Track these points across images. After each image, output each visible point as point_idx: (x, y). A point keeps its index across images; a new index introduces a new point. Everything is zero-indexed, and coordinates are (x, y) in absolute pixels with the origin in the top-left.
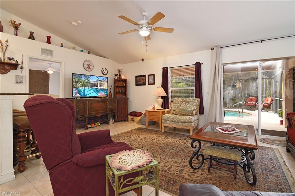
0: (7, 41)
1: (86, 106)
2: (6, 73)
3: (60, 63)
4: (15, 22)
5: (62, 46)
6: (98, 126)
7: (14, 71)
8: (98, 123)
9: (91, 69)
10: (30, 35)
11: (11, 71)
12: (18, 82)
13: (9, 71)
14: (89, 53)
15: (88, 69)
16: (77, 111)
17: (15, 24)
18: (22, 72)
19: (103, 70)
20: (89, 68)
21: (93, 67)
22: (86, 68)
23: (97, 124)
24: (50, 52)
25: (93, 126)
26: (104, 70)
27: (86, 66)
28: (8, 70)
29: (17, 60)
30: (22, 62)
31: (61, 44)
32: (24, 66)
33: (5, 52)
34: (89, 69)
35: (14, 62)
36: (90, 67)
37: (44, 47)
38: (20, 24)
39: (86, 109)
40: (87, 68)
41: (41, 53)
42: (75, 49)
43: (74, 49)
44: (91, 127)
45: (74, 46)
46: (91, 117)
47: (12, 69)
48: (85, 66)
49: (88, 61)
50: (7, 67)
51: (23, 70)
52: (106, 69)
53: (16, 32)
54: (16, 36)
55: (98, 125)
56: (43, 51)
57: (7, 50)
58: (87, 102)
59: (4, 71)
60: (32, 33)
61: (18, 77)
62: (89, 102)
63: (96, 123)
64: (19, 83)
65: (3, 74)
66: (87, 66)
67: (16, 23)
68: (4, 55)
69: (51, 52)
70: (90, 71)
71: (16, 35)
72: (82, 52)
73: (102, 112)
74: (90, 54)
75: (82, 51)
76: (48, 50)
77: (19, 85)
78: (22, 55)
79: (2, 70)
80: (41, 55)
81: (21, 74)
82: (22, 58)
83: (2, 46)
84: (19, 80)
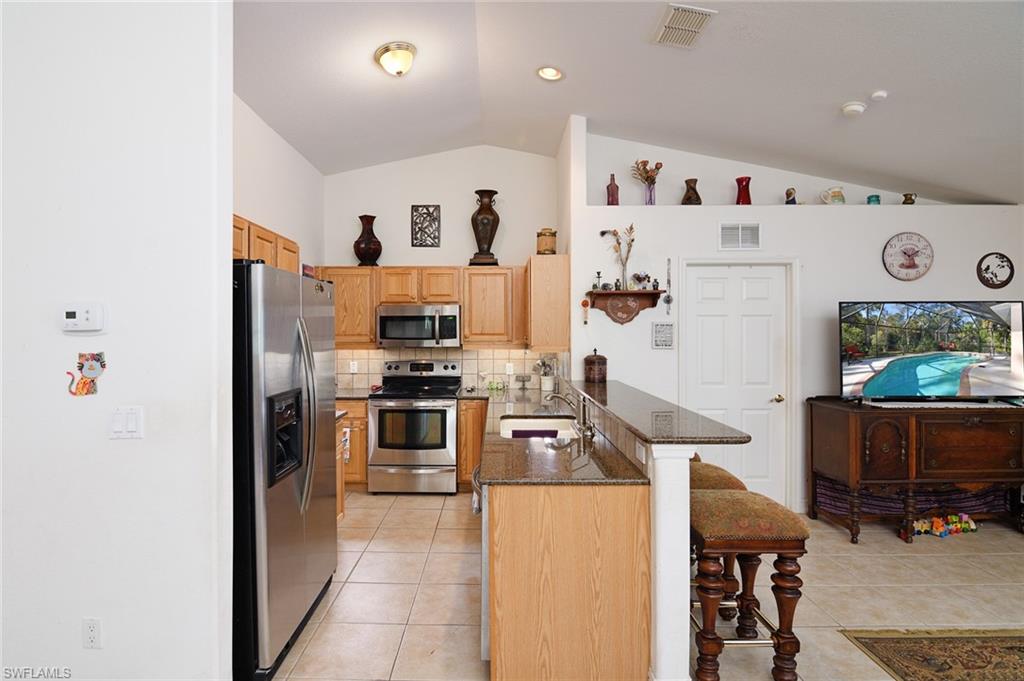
0: (631, 228)
1: (907, 440)
2: (631, 320)
3: (787, 265)
4: (645, 163)
5: (792, 202)
6: (964, 531)
7: (649, 311)
8: (965, 517)
9: (921, 269)
10: (688, 191)
11: (641, 312)
12: (658, 343)
13: (638, 313)
14: (908, 200)
15: (904, 272)
16: (867, 459)
17: (647, 172)
18: (669, 313)
19: (984, 267)
20: (913, 266)
21: (928, 262)
22: (895, 270)
23: (960, 521)
24: (749, 232)
25: (941, 530)
26: (993, 262)
27: (896, 259)
28: (634, 310)
29: (655, 280)
30: (669, 282)
31: (789, 194)
32: (673, 295)
33: (627, 259)
34: (912, 272)
35: (649, 288)
36: (917, 260)
37: (731, 221)
38: (658, 166)
39: (907, 455)
40: (902, 266)
41: (722, 243)
42: (843, 200)
43: (840, 198)
44: (926, 532)
45: (837, 190)
46: (930, 489)
47: (644, 309)
48: (888, 260)
49: (904, 237)
50: (632, 303)
51: (672, 305)
52: (1002, 256)
53: (648, 194)
54: (649, 207)
55: (964, 525)
56: (729, 233)
57: (631, 254)
58: (913, 421)
59: (625, 316)
60: (691, 185)
61: (658, 327)
62: (919, 424)
63: (954, 518)
64: (661, 347)
65: (622, 324)
66: (903, 260)
67: (648, 168)
68: (624, 270)
69: (752, 233)
70: (916, 278)
71: (651, 202)
72: (873, 207)
73: (989, 476)
74: (913, 203)
75: (874, 199)
76: (743, 228)
77: (662, 353)
78: (669, 260)
79: (620, 314)
80: (720, 249)
81: (666, 320)
82: (669, 269)
83: (619, 244)
84: (661, 338)
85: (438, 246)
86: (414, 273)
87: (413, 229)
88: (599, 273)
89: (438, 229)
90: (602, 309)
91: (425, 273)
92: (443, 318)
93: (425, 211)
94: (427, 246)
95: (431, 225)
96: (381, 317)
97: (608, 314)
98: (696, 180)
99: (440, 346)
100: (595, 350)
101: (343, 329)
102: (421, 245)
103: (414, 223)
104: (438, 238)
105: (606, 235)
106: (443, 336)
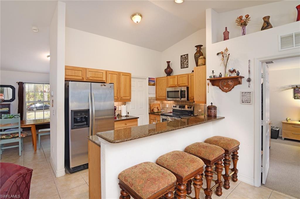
0: (227, 49)
2: (230, 90)
7: (238, 86)
10: (265, 23)
11: (235, 87)
12: (244, 101)
13: (233, 87)
17: (242, 21)
18: (249, 87)
28: (231, 86)
29: (238, 71)
30: (249, 72)
32: (251, 78)
33: (227, 63)
38: (247, 16)
47: (236, 85)
50: (230, 83)
51: (251, 82)
54: (244, 36)
56: (286, 40)
59: (227, 89)
60: (266, 19)
61: (243, 94)
64: (245, 103)
65: (226, 92)
68: (225, 68)
76: (296, 35)
77: (246, 106)
78: (249, 61)
79: (225, 88)
80: (280, 49)
81: (248, 90)
82: (249, 65)
83: (224, 57)
84: (245, 98)
85: (188, 67)
86: (176, 77)
87: (181, 63)
88: (213, 71)
89: (188, 62)
90: (217, 86)
91: (179, 77)
92: (181, 91)
93: (184, 57)
94: (185, 68)
95: (185, 61)
96: (167, 91)
97: (220, 88)
98: (269, 17)
99: (181, 100)
100: (212, 103)
101: (161, 95)
102: (183, 68)
103: (181, 61)
104: (188, 65)
105: (219, 55)
106: (182, 97)
